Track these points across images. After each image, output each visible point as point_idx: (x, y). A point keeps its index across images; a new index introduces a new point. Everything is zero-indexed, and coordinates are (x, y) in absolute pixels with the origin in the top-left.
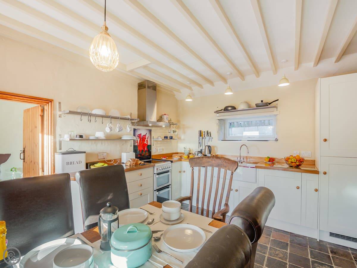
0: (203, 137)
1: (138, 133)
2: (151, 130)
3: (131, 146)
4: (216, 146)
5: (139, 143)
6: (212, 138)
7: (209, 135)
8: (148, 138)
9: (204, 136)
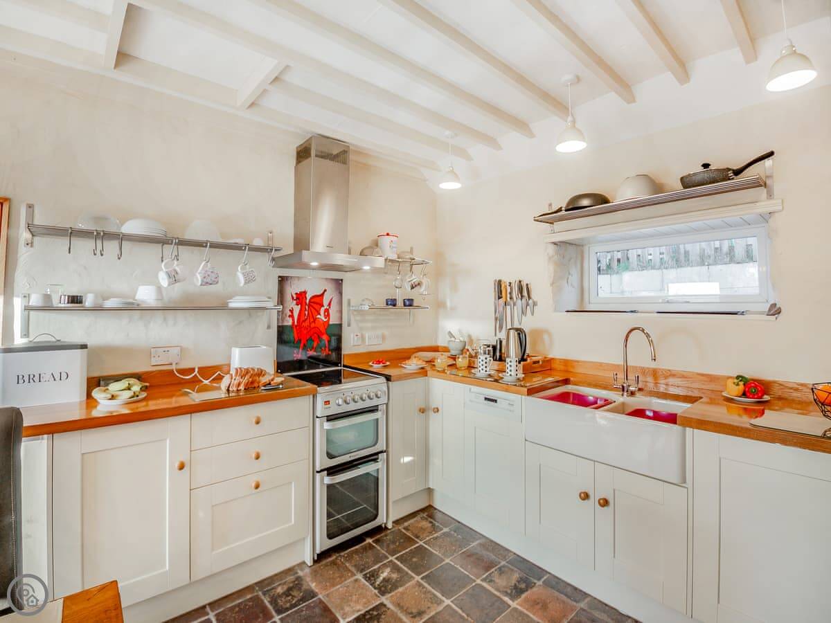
0: (508, 299)
1: (292, 289)
2: (342, 280)
3: (269, 327)
4: (547, 331)
5: (299, 319)
6: (535, 304)
7: (525, 293)
8: (329, 304)
9: (511, 298)
